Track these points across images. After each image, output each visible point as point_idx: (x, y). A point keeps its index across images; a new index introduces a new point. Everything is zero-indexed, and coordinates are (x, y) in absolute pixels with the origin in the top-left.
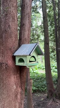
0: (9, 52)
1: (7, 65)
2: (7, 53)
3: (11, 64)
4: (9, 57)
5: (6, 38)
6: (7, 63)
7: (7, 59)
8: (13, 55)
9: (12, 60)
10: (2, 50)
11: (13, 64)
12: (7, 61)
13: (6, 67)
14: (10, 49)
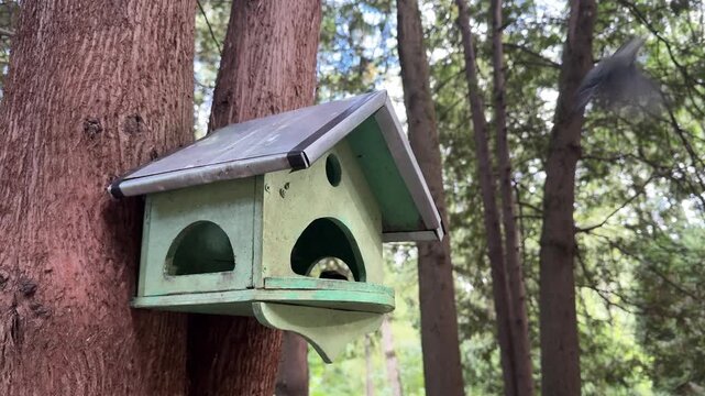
0: (77, 159)
1: (30, 294)
2: (56, 173)
3: (79, 292)
4: (72, 211)
5: (65, 29)
6: (33, 276)
7: (45, 236)
8: (116, 192)
9: (92, 242)
10: (12, 146)
11: (103, 294)
12: (41, 258)
13: (17, 323)
14: (92, 132)
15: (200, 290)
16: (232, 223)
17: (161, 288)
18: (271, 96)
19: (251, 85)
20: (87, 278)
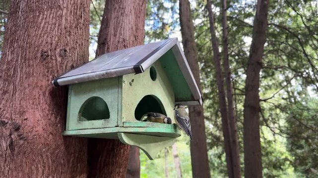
0: (38, 69)
1: (17, 129)
2: (28, 75)
3: (39, 128)
4: (36, 92)
6: (19, 121)
7: (24, 103)
8: (56, 84)
9: (45, 106)
10: (8, 63)
11: (50, 129)
12: (22, 113)
13: (12, 143)
14: (44, 56)
15: (94, 128)
16: (108, 97)
17: (77, 126)
18: (124, 40)
19: (115, 35)
20: (43, 122)
